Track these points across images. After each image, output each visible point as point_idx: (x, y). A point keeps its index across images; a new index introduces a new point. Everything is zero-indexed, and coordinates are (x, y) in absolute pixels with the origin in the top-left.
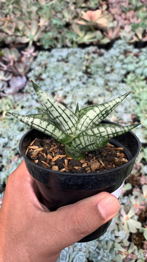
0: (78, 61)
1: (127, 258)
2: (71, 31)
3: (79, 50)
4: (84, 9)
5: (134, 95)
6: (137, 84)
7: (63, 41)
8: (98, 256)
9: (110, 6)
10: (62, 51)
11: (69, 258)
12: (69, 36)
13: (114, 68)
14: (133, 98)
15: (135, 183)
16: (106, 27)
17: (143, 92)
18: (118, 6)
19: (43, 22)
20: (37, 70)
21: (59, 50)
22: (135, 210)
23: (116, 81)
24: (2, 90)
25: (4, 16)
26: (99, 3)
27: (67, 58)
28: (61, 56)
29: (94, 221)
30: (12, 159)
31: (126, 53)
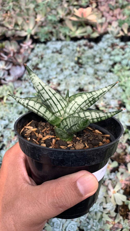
0: (71, 53)
1: (114, 227)
2: (65, 26)
3: (71, 43)
4: (76, 7)
5: (120, 83)
6: (123, 73)
7: (57, 35)
8: (88, 225)
9: (99, 4)
10: (56, 44)
11: (63, 226)
12: (63, 31)
13: (102, 59)
14: (119, 85)
15: (121, 161)
16: (96, 23)
17: (128, 80)
18: (106, 4)
19: (40, 18)
20: (34, 60)
21: (54, 43)
22: (121, 185)
23: (104, 71)
24: (3, 78)
25: (5, 12)
26: (90, 1)
27: (61, 50)
28: (56, 48)
29: (73, 197)
30: (12, 139)
31: (113, 46)
